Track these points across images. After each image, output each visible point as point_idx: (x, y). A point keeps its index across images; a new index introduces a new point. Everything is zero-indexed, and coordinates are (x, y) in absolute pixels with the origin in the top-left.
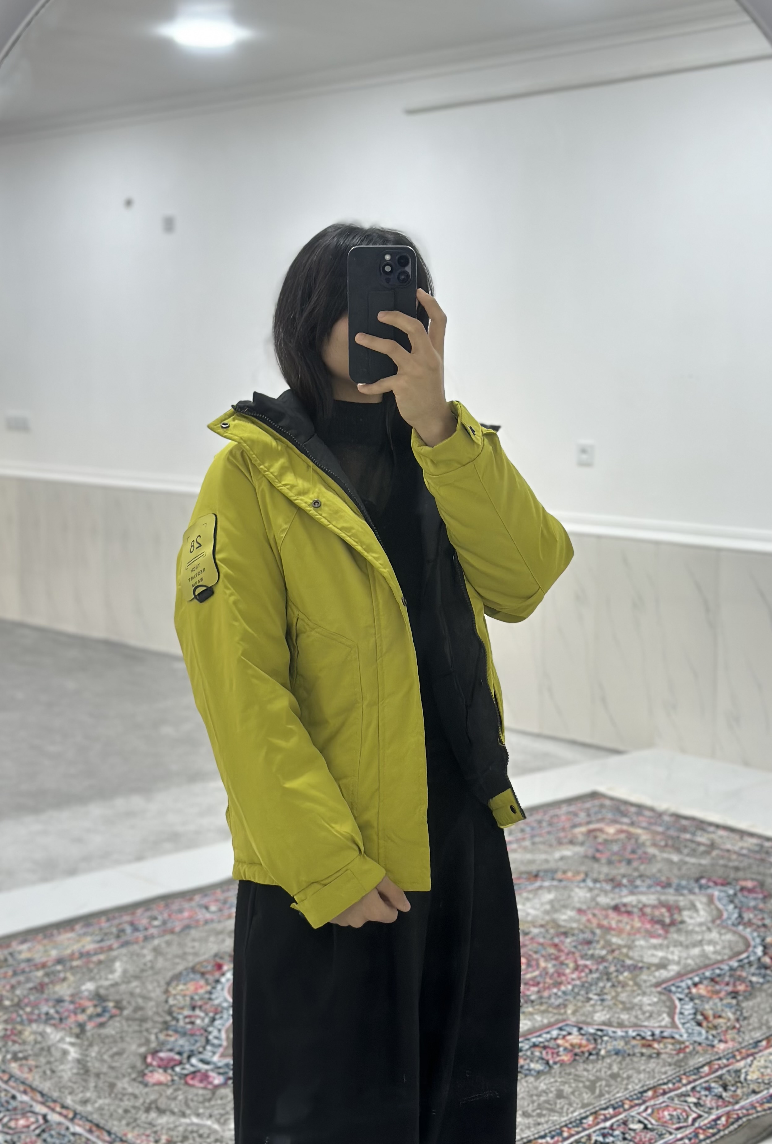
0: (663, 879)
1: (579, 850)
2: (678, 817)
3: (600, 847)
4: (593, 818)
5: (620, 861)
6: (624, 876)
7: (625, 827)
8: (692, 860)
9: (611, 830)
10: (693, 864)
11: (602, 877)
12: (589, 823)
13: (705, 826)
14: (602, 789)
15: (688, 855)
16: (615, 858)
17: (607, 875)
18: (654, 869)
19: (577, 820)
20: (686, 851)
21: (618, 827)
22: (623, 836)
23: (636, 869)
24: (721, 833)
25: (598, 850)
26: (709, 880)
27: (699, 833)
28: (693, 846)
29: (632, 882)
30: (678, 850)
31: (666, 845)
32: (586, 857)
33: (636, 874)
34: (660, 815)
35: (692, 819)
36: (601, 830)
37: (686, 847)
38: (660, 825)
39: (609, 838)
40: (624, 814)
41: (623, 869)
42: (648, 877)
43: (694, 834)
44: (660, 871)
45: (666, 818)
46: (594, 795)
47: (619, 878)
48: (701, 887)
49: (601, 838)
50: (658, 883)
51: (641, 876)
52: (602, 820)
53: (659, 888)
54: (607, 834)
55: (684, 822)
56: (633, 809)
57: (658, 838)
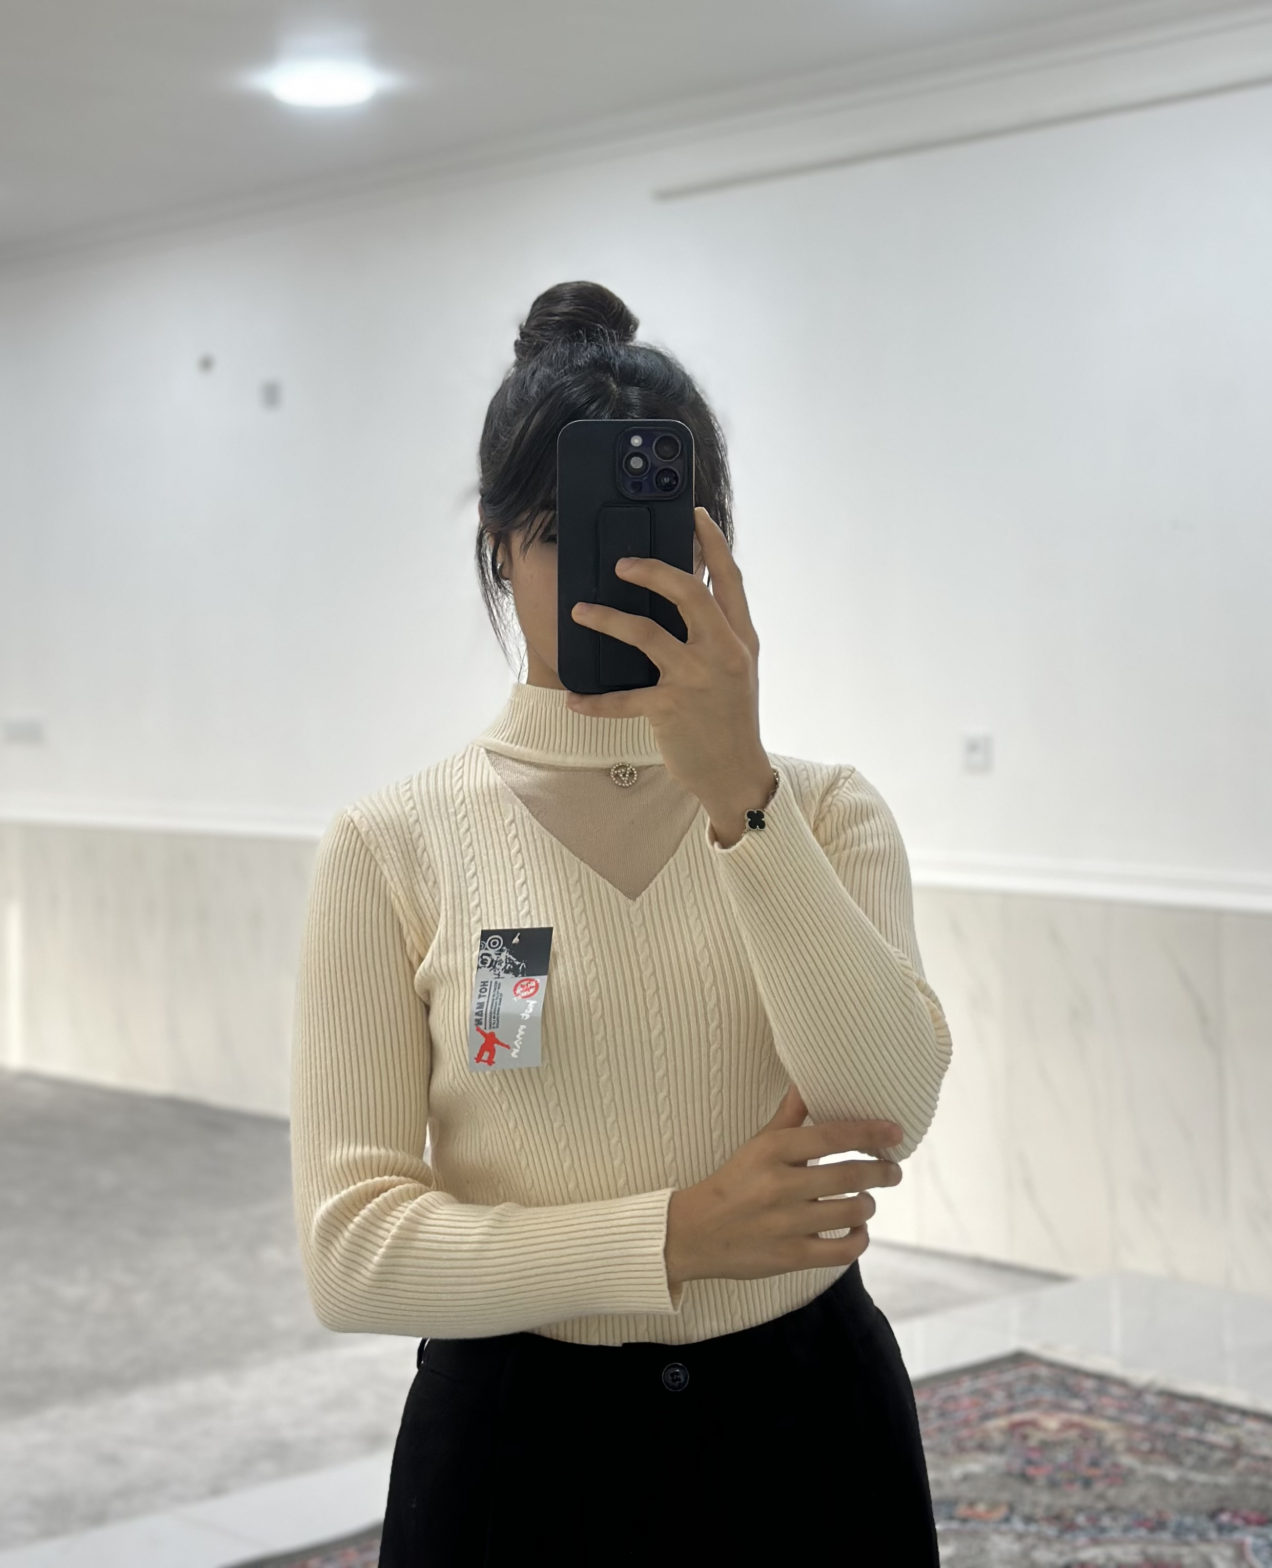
0: (1150, 1513)
1: (996, 1461)
2: (1172, 1396)
3: (1035, 1456)
4: (1020, 1401)
5: (1071, 1482)
6: (1079, 1509)
7: (1076, 1418)
8: (1201, 1478)
9: (1052, 1423)
10: (1204, 1485)
11: (1040, 1512)
12: (1011, 1410)
13: (1222, 1413)
14: (1032, 1346)
15: (1195, 1468)
16: (1060, 1476)
17: (1049, 1508)
18: (1131, 1495)
19: (991, 1406)
20: (1189, 1460)
21: (1064, 1416)
22: (1073, 1434)
23: (1101, 1497)
24: (1252, 1425)
25: (1030, 1462)
26: (1235, 1514)
27: (1212, 1426)
28: (1202, 1450)
29: (1094, 1520)
30: (1175, 1459)
31: (1152, 1451)
32: (1009, 1474)
33: (1101, 1505)
34: (1138, 1392)
35: (1197, 1400)
36: (1033, 1424)
37: (1188, 1452)
38: (1139, 1412)
39: (1049, 1437)
40: (1075, 1393)
41: (1076, 1496)
42: (1125, 1511)
43: (1201, 1428)
44: (1144, 1499)
45: (1151, 1400)
46: (1018, 1358)
47: (1069, 1513)
48: (1221, 1528)
49: (1036, 1438)
50: (1142, 1522)
51: (1111, 1509)
52: (1033, 1405)
53: (1143, 1532)
54: (1045, 1430)
55: (1183, 1407)
56: (1089, 1384)
57: (1138, 1435)
